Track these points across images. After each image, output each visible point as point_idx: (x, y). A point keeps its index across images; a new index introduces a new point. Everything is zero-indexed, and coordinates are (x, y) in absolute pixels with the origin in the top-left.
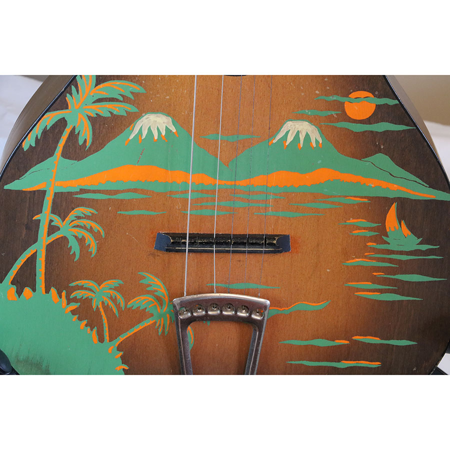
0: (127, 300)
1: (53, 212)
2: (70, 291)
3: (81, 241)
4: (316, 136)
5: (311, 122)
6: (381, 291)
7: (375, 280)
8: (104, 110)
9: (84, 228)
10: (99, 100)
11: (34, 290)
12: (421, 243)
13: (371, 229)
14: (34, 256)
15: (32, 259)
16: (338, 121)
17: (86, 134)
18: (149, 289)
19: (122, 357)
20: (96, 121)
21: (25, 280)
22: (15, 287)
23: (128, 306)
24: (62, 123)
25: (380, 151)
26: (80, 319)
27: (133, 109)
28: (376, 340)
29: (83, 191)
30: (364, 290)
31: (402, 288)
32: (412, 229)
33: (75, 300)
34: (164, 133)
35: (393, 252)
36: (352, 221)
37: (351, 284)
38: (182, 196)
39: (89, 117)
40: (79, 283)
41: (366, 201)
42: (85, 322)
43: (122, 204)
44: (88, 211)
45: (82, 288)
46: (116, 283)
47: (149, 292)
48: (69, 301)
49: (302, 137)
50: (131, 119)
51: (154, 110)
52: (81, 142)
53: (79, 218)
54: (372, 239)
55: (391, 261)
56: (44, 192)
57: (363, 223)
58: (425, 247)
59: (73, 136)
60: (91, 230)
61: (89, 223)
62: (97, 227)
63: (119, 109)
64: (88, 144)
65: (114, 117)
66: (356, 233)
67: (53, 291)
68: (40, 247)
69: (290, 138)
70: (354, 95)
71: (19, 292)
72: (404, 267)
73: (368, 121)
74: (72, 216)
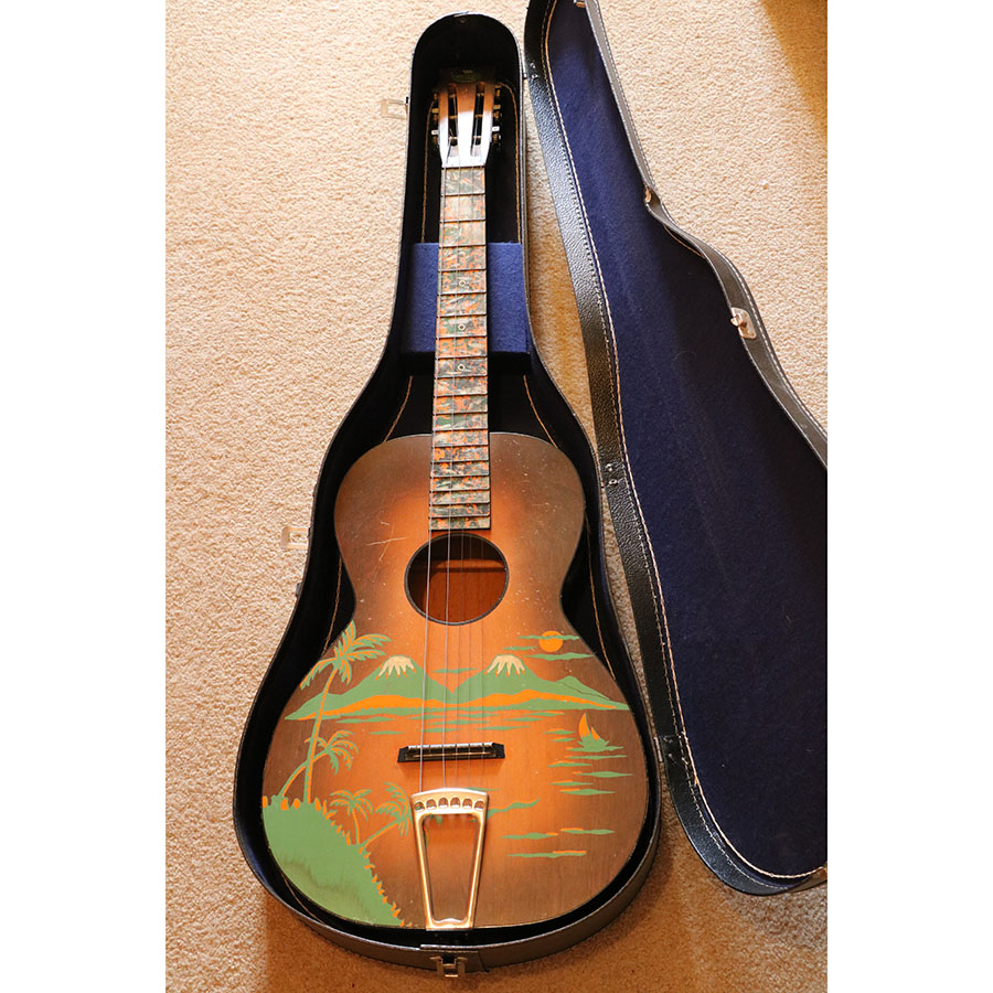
0: (375, 805)
1: (320, 736)
2: (330, 799)
3: (340, 758)
4: (519, 666)
5: (515, 655)
6: (581, 787)
7: (574, 778)
8: (361, 656)
9: (343, 746)
10: (357, 649)
11: (302, 801)
12: (608, 745)
13: (568, 736)
14: (304, 772)
15: (301, 776)
16: (536, 653)
17: (347, 675)
18: (393, 796)
19: (370, 857)
20: (355, 665)
21: (295, 793)
22: (287, 799)
23: (377, 811)
24: (330, 667)
25: (569, 674)
26: (337, 824)
27: (382, 653)
28: (581, 831)
29: (343, 718)
30: (566, 788)
31: (598, 784)
32: (601, 734)
33: (334, 808)
34: (404, 670)
35: (587, 754)
36: (552, 730)
37: (556, 783)
38: (418, 718)
39: (350, 662)
40: (337, 793)
41: (562, 713)
42: (341, 826)
43: (371, 727)
44: (346, 733)
45: (337, 797)
46: (365, 792)
47: (394, 799)
48: (329, 808)
49: (509, 667)
50: (381, 660)
51: (398, 654)
52: (343, 680)
53: (339, 739)
54: (569, 744)
55: (586, 761)
56: (314, 720)
57: (563, 731)
58: (612, 748)
59: (338, 676)
60: (348, 749)
61: (346, 743)
62: (353, 746)
63: (372, 654)
64: (348, 682)
65: (369, 660)
66: (556, 740)
67: (317, 800)
68: (307, 766)
69: (500, 669)
70: (546, 633)
71: (290, 803)
72: (597, 766)
73: (558, 653)
74: (333, 738)
